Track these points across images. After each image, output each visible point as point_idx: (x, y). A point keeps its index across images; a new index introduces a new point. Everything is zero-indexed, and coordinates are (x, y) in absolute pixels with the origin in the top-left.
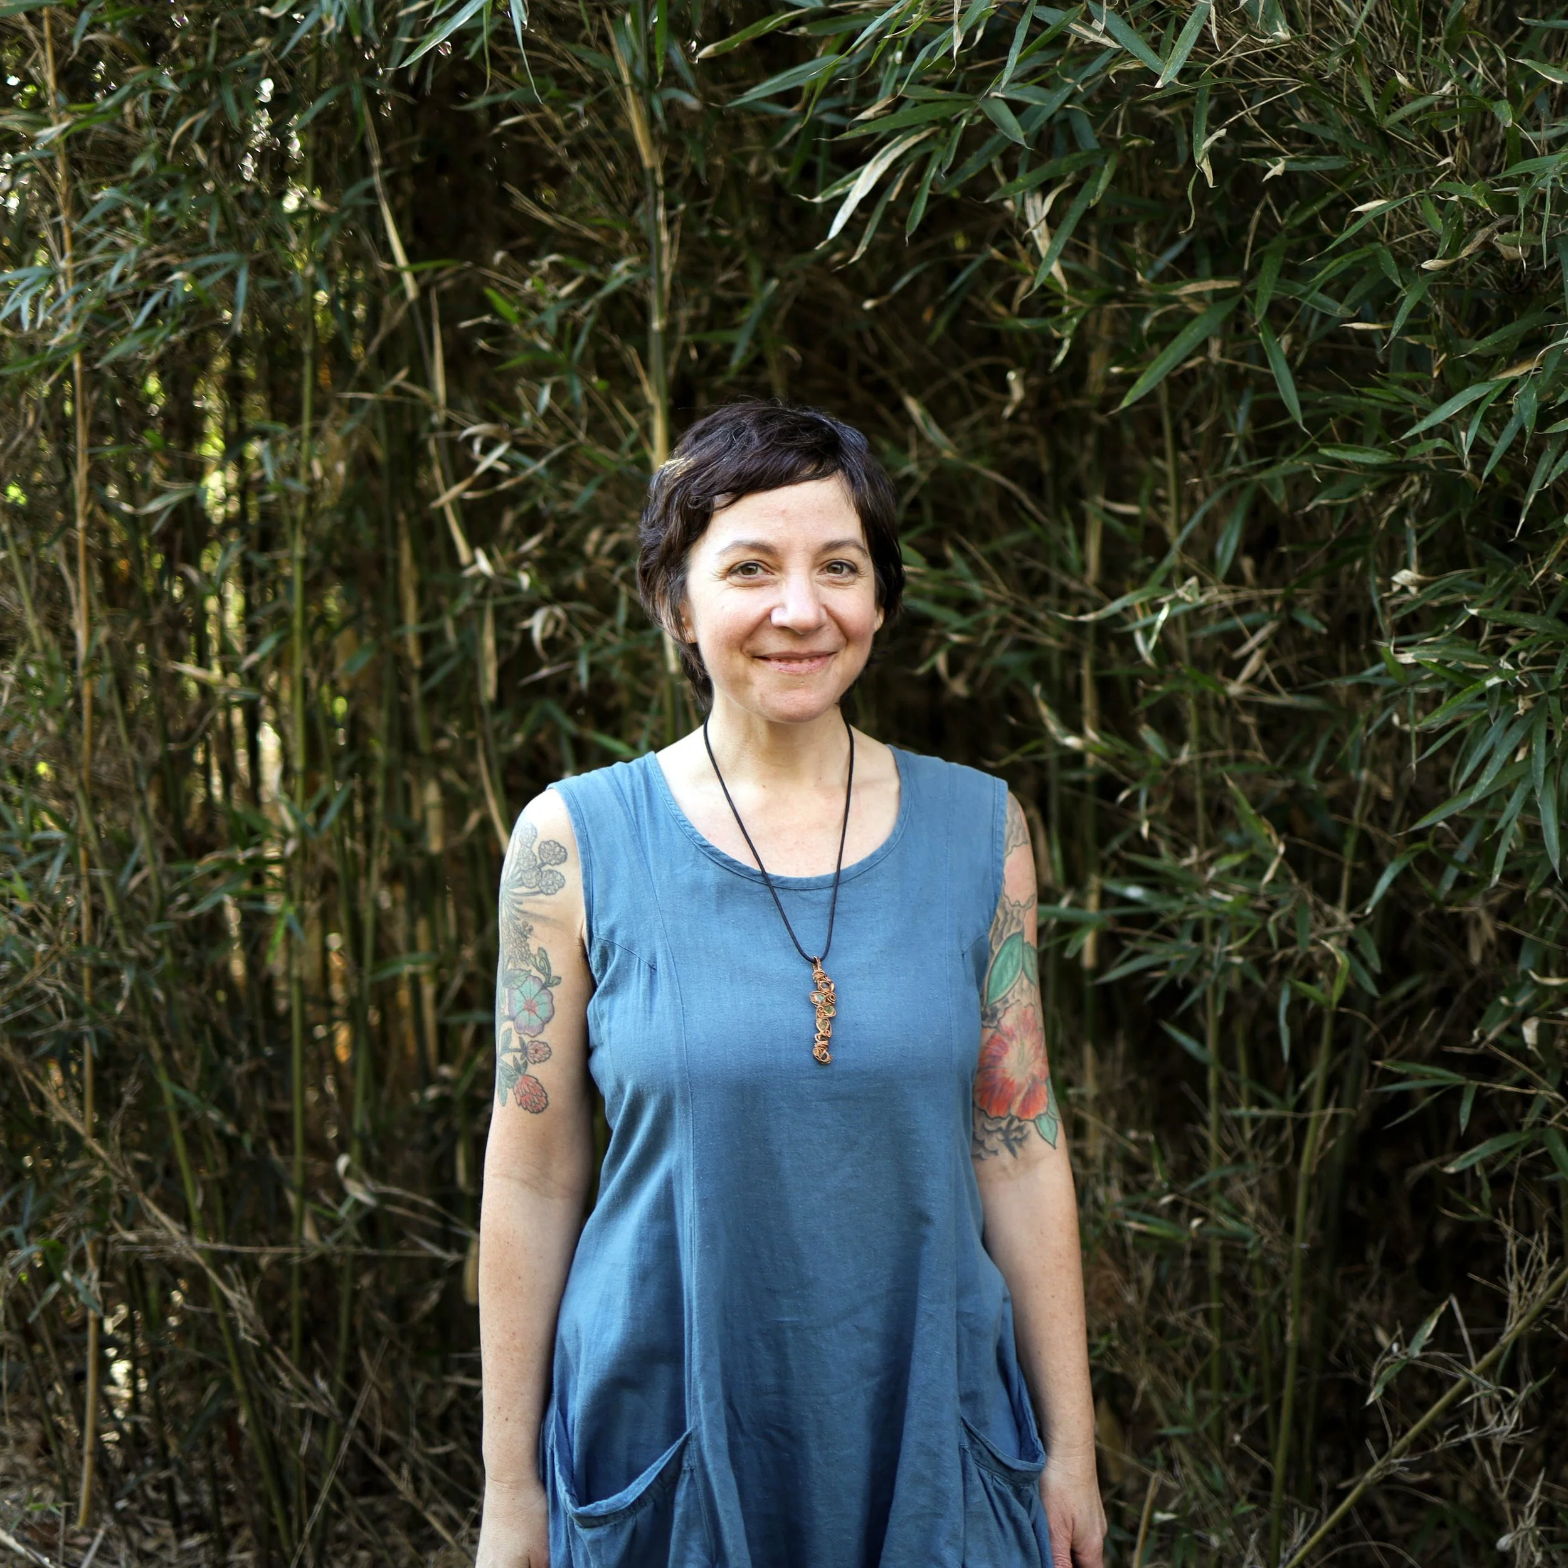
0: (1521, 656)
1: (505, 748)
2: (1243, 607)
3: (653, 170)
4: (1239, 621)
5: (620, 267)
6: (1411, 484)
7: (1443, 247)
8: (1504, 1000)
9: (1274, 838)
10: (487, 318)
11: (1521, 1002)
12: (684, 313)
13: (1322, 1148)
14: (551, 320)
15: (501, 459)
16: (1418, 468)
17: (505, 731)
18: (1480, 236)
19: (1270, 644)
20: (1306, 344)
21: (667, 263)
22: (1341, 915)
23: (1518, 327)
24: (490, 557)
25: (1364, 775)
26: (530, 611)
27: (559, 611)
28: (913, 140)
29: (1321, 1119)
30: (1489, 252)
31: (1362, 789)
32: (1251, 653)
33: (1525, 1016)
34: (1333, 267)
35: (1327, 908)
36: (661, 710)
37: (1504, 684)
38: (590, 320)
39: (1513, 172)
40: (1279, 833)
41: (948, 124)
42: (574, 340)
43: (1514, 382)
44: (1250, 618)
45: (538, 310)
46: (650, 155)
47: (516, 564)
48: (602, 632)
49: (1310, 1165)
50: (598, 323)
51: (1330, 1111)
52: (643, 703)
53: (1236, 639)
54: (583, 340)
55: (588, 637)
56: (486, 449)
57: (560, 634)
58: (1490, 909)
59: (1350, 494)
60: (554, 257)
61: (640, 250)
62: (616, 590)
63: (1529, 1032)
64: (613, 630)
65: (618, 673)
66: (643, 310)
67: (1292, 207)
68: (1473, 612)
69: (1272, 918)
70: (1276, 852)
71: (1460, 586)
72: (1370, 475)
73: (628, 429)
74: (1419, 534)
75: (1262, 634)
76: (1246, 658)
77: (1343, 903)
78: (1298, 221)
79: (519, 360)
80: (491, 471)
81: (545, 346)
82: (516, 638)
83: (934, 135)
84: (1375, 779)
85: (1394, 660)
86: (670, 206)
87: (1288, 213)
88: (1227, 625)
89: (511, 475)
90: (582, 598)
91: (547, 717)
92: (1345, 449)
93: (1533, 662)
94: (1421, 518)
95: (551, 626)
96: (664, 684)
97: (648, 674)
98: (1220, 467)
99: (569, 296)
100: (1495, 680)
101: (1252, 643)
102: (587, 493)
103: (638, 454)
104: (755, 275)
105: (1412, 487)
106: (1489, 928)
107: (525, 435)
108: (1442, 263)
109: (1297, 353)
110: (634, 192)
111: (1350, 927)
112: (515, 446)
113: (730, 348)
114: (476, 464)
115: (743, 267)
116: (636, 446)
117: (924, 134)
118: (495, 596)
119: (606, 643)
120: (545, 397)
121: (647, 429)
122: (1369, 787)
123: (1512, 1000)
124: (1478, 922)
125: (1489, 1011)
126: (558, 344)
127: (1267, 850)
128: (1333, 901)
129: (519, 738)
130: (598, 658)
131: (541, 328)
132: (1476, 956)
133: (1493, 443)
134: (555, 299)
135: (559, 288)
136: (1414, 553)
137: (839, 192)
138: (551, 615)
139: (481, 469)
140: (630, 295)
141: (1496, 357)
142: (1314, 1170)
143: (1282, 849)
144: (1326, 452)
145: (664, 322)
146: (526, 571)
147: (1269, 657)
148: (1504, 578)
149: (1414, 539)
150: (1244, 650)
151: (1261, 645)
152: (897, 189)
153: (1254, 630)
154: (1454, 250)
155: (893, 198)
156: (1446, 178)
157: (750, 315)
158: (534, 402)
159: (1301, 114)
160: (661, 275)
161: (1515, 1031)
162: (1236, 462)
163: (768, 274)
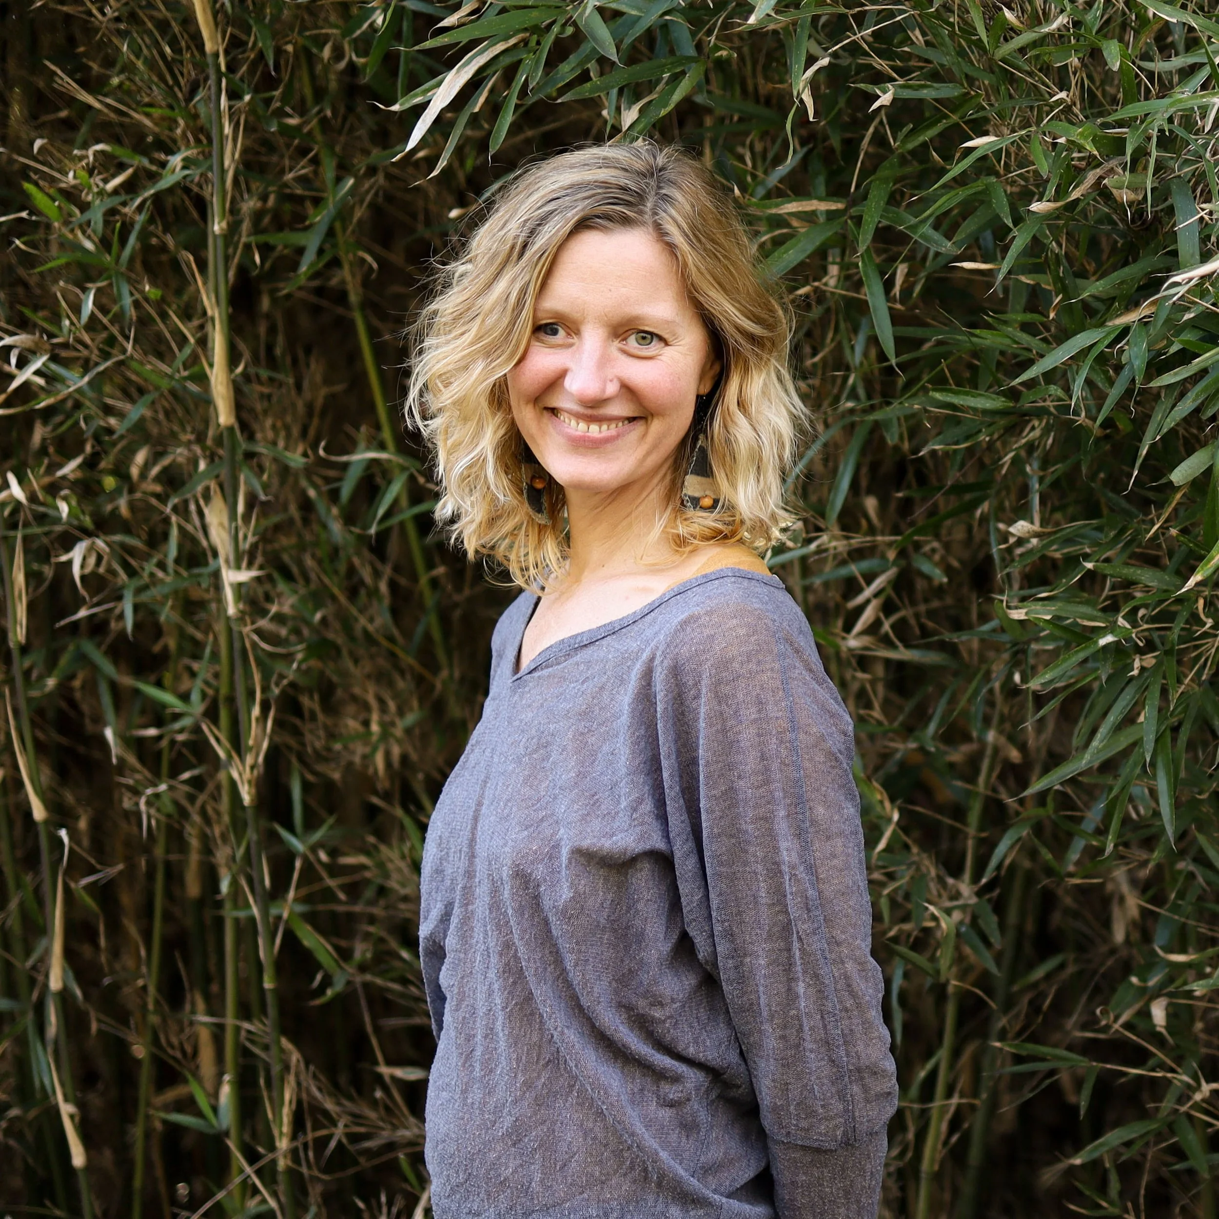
0: (1142, 612)
1: (35, 693)
2: (857, 554)
3: (216, 55)
4: (854, 569)
5: (176, 161)
6: (1033, 428)
7: (1051, 190)
8: (1134, 980)
9: (887, 804)
10: (24, 214)
11: (1152, 982)
12: (249, 205)
13: (945, 1143)
14: (97, 216)
15: (38, 373)
16: (1041, 413)
17: (34, 675)
18: (1091, 177)
19: (890, 591)
20: (923, 274)
21: (231, 158)
22: (966, 888)
23: (1133, 272)
24: (22, 480)
25: (991, 736)
26: (67, 542)
27: (100, 543)
28: (500, 47)
29: (943, 1109)
30: (1102, 192)
31: (989, 752)
32: (868, 602)
33: (1156, 994)
34: (946, 202)
35: (950, 881)
36: (215, 655)
37: (1117, 643)
38: (140, 219)
39: (1123, 113)
40: (892, 800)
41: (541, 31)
42: (123, 241)
43: (1125, 331)
44: (866, 565)
45: (84, 207)
46: (213, 38)
47: (53, 489)
48: (150, 567)
49: (932, 1160)
50: (151, 220)
51: (955, 1101)
52: (195, 650)
53: (851, 587)
54: (132, 240)
55: (132, 573)
56: (22, 363)
57: (101, 570)
58: (1133, 882)
59: (967, 438)
60: (100, 147)
61: (198, 141)
62: (167, 521)
63: (1159, 1013)
64: (162, 565)
65: (167, 614)
66: (202, 206)
67: (905, 130)
68: (1089, 565)
69: (886, 892)
70: (889, 820)
71: (1083, 536)
72: (987, 419)
73: (182, 340)
74: (1041, 480)
75: (878, 583)
76: (860, 609)
77: (967, 875)
78: (910, 146)
79: (58, 260)
80: (26, 384)
81: (89, 245)
82: (48, 572)
83: (525, 42)
84: (1003, 740)
85: (1006, 616)
86: (233, 95)
87: (901, 135)
88: (843, 572)
89: (48, 392)
90: (126, 528)
91: (82, 658)
92: (955, 393)
93: (1153, 620)
94: (1045, 463)
95: (92, 561)
96: (219, 627)
97: (202, 615)
98: (837, 399)
99: (116, 192)
100: (1109, 639)
101: (868, 592)
102: (136, 412)
103: (196, 369)
104: (329, 171)
105: (1033, 432)
106: (1133, 903)
107: (65, 346)
108: (1051, 205)
109: (913, 284)
110: (192, 73)
111: (974, 900)
112: (54, 358)
113: (300, 251)
114: (12, 377)
115: (315, 161)
116: (193, 360)
117: (512, 41)
118: (26, 525)
119: (154, 580)
120: (89, 306)
121: (203, 342)
122: (996, 750)
123: (1143, 979)
124: (1122, 900)
125: (1121, 990)
126: (105, 244)
127: (880, 817)
128: (956, 871)
129: (51, 683)
130: (144, 597)
131: (85, 227)
132: (1119, 935)
133: (1108, 391)
134: (101, 193)
135: (106, 181)
136: (1036, 500)
137: (418, 100)
138: (91, 549)
139: (15, 384)
140: (187, 190)
141: (1113, 299)
142: (936, 1167)
143: (896, 816)
144: (938, 396)
145: (224, 224)
146: (65, 499)
147: (888, 608)
148: (1122, 531)
149: (1037, 486)
150: (860, 599)
151: (876, 595)
152: (482, 100)
153: (869, 578)
154: (1060, 192)
155: (477, 110)
156: (1056, 117)
157: (320, 218)
158: (77, 309)
159: (917, 36)
160: (223, 172)
161: (1145, 1014)
162: (853, 395)
163: (343, 169)
